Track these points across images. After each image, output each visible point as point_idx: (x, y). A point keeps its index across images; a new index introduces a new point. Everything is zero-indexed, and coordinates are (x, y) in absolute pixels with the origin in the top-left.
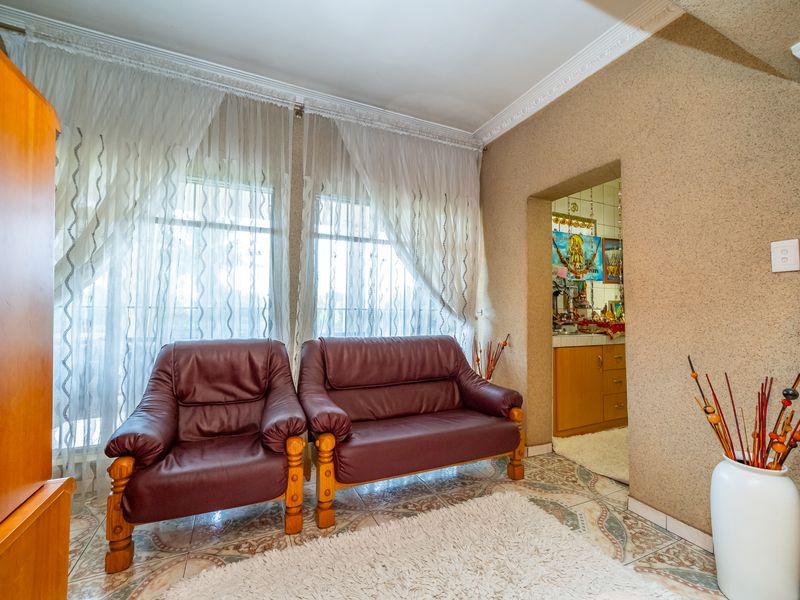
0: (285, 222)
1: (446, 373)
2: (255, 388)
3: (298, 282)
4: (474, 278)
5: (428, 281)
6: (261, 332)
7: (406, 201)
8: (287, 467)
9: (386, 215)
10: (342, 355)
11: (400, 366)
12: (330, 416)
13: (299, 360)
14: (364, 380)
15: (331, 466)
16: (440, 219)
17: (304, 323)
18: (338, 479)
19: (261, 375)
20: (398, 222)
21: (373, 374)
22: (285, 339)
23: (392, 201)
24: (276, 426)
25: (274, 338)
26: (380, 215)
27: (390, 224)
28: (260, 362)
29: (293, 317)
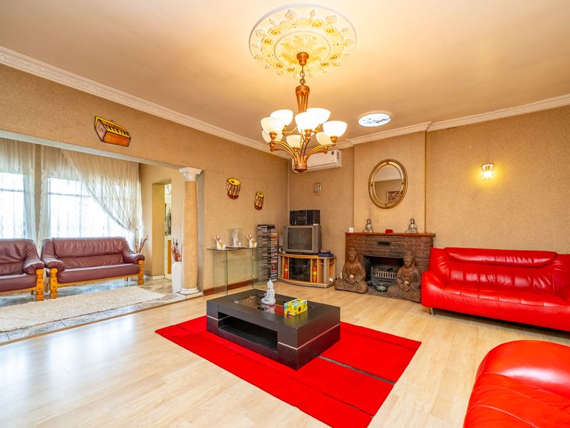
0: (32, 189)
1: (117, 251)
2: (19, 258)
3: (40, 215)
4: (134, 212)
5: (110, 214)
6: (19, 235)
7: (98, 180)
8: (37, 278)
9: (87, 186)
10: (63, 245)
11: (94, 248)
12: (55, 262)
13: (41, 248)
14: (74, 254)
15: (56, 278)
16: (117, 188)
17: (44, 232)
18: (59, 282)
19: (21, 252)
20: (94, 189)
21: (80, 252)
22: (33, 238)
23: (91, 180)
24: (31, 266)
25: (27, 238)
26: (84, 185)
27: (89, 190)
28: (21, 247)
29: (37, 229)
